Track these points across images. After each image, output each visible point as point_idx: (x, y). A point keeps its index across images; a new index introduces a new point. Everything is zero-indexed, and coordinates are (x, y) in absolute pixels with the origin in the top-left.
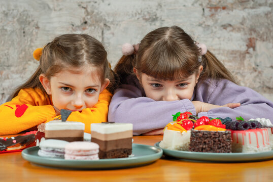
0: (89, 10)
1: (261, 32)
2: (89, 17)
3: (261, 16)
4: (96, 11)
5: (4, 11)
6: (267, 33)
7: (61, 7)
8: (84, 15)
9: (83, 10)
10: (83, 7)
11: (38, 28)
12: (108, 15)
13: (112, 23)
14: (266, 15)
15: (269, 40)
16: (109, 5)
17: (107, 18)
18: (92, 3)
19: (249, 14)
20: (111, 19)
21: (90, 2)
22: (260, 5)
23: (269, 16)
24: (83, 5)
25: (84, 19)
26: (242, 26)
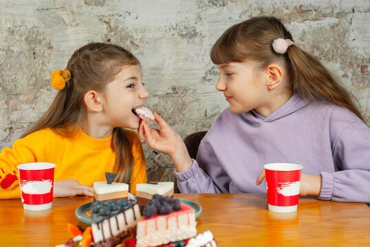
0: (112, 25)
1: (326, 50)
2: (112, 34)
3: (326, 29)
4: (120, 26)
5: (9, 28)
6: (333, 51)
7: (78, 22)
8: (106, 32)
9: (105, 26)
10: (105, 22)
11: (50, 48)
12: (136, 30)
13: (141, 40)
14: (333, 27)
15: (336, 59)
16: (137, 18)
17: (134, 35)
18: (117, 17)
19: (310, 26)
20: (139, 36)
21: (113, 15)
22: (325, 16)
23: (336, 29)
24: (104, 19)
25: (106, 36)
26: (302, 43)
